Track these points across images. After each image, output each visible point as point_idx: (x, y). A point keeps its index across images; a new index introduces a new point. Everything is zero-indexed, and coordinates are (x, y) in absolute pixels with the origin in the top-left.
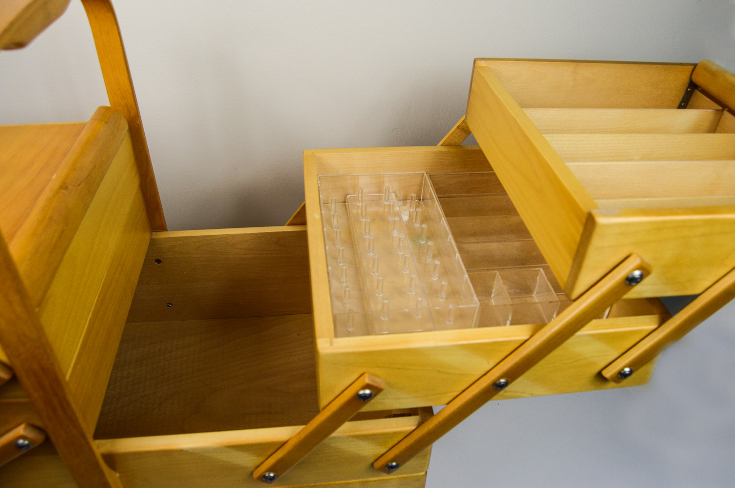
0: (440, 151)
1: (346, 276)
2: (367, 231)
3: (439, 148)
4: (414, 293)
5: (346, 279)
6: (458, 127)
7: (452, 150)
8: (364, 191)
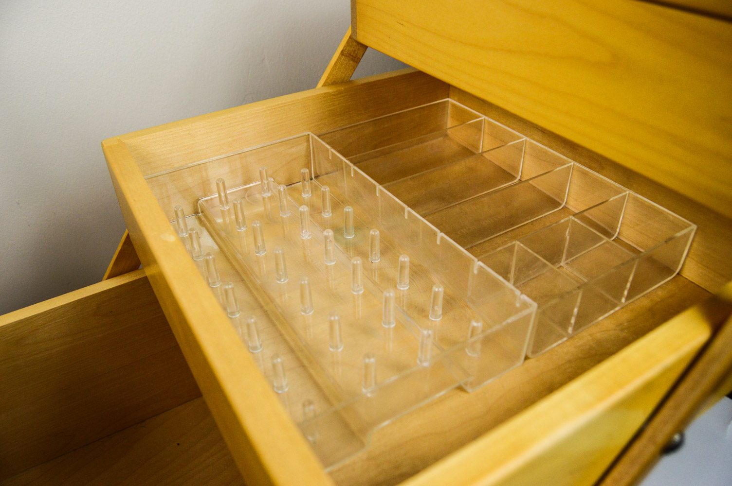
0: (325, 94)
1: (258, 335)
2: (260, 244)
3: (320, 89)
4: (393, 326)
5: (259, 339)
6: (342, 53)
7: (342, 88)
8: (226, 184)
